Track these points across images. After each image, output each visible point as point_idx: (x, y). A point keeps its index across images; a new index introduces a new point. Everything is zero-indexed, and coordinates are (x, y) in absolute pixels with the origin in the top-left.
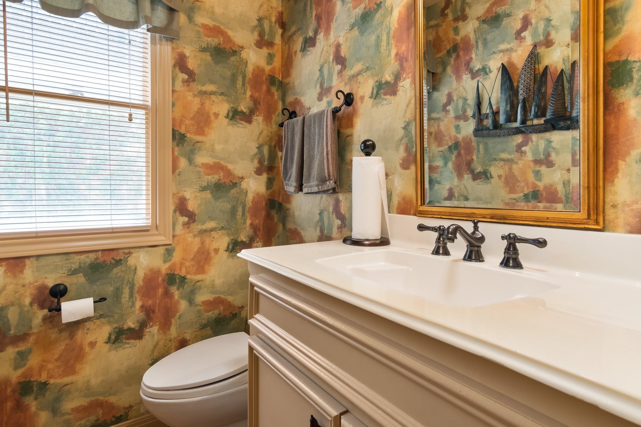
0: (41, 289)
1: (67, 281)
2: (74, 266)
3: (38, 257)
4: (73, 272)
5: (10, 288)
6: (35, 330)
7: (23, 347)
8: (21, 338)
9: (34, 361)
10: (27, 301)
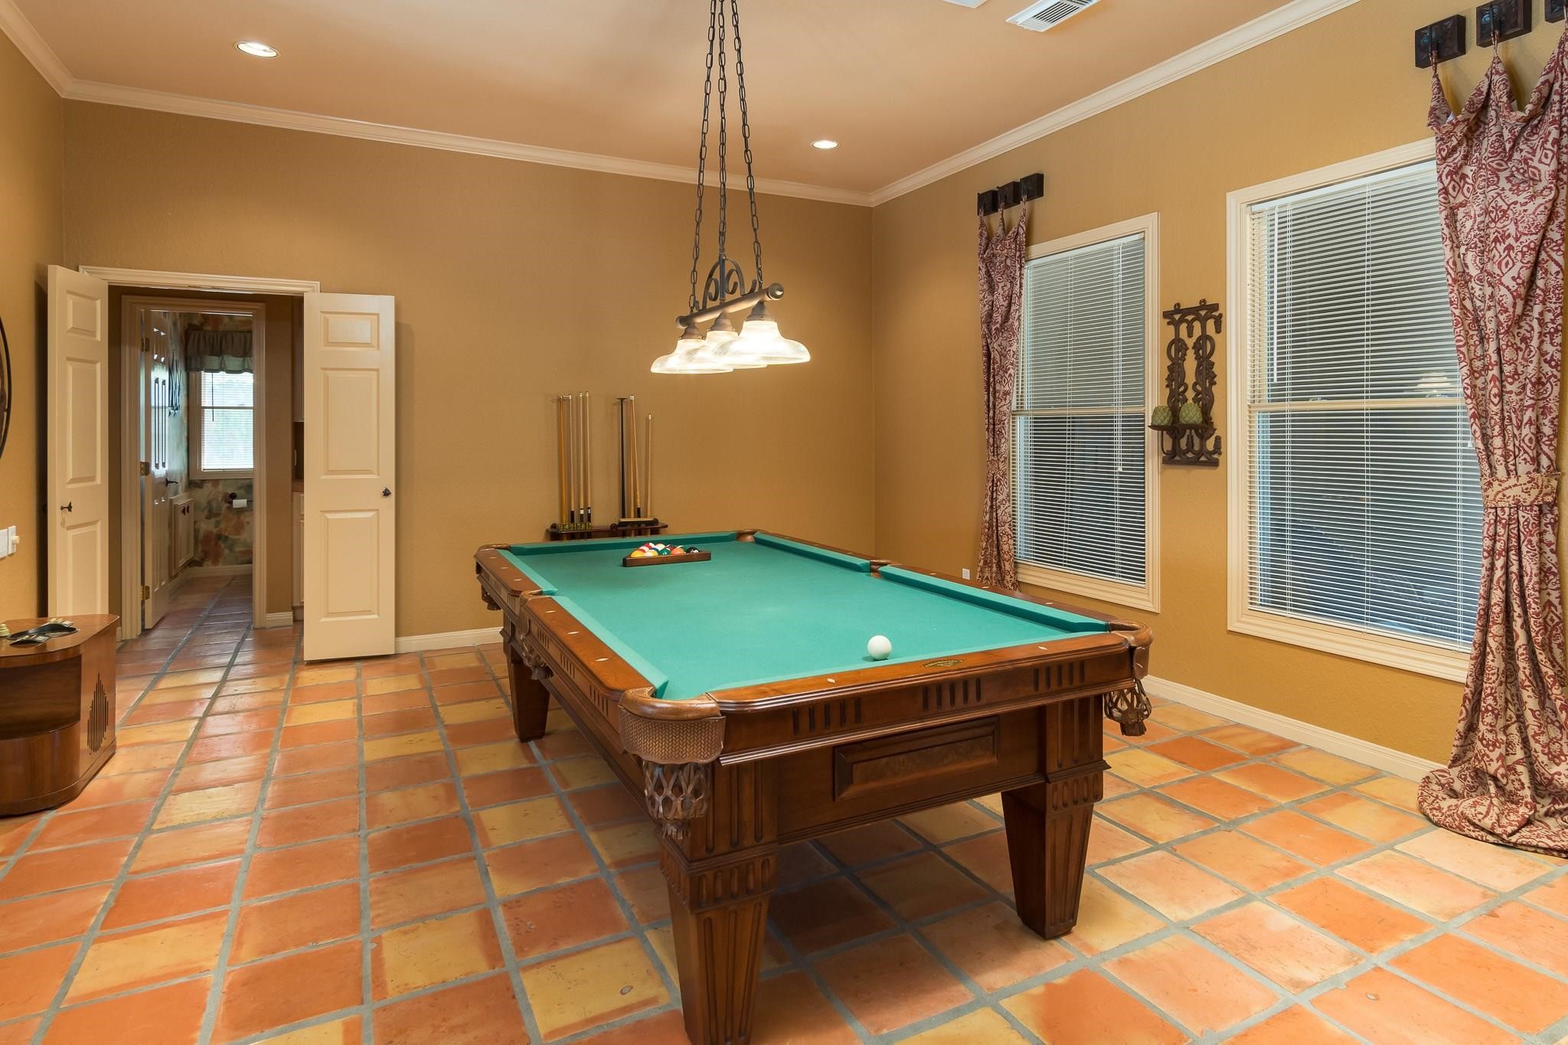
0: (226, 494)
1: (237, 492)
2: (240, 485)
3: (225, 480)
4: (240, 488)
5: (213, 493)
6: (223, 512)
7: (218, 519)
8: (218, 515)
9: (223, 526)
10: (220, 499)
